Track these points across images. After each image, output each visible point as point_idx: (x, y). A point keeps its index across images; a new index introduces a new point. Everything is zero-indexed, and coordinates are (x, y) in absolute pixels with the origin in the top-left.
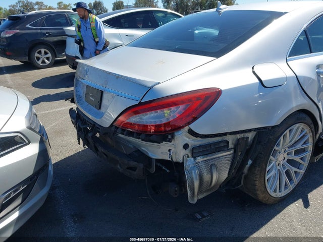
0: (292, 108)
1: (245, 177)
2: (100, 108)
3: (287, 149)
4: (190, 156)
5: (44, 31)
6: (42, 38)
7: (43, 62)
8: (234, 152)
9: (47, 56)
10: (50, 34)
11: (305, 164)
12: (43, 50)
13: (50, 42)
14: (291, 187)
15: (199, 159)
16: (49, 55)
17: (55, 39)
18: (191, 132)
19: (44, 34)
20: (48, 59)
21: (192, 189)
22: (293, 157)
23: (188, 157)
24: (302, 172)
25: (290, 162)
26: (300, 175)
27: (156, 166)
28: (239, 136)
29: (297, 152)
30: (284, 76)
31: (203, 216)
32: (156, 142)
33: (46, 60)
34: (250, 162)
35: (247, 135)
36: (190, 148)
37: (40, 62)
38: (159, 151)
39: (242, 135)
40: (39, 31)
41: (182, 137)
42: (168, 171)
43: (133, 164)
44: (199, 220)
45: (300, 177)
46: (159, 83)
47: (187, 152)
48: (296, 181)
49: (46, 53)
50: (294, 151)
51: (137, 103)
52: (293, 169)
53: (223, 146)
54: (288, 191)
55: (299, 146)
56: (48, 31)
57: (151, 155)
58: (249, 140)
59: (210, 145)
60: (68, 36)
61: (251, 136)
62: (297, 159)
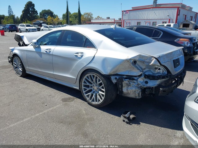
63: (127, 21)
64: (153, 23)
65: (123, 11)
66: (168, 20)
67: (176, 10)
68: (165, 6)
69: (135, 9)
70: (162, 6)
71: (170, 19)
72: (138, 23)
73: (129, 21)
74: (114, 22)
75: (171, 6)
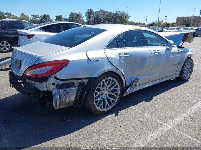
0: (105, 70)
1: (84, 100)
2: (20, 69)
3: (108, 89)
4: (56, 88)
5: (7, 31)
6: (5, 35)
7: (5, 49)
8: (78, 88)
9: (7, 45)
10: (10, 33)
11: (118, 97)
12: (5, 42)
13: (10, 38)
14: (110, 107)
15: (60, 90)
16: (9, 45)
17: (13, 36)
18: (55, 78)
19: (6, 33)
20: (8, 47)
21: (56, 103)
22: (111, 93)
23: (55, 89)
24: (116, 100)
25: (110, 95)
26: (115, 102)
27: (42, 94)
28: (80, 81)
29: (113, 91)
30: (101, 57)
31: (67, 119)
32: (40, 82)
33: (7, 48)
34: (85, 93)
35: (83, 80)
36: (56, 85)
37: (2, 49)
38: (42, 86)
39: (81, 81)
40: (3, 31)
41: (52, 80)
42: (46, 96)
43: (30, 92)
44: (65, 121)
45: (115, 103)
46: (42, 57)
47: (54, 86)
48: (113, 105)
49: (7, 44)
50: (111, 90)
51: (32, 65)
52: (111, 99)
53: (72, 85)
54: (108, 109)
55: (113, 88)
56: (9, 31)
57: (39, 88)
58: (85, 83)
59: (65, 84)
60: (20, 35)
61: (86, 81)
62: (113, 94)
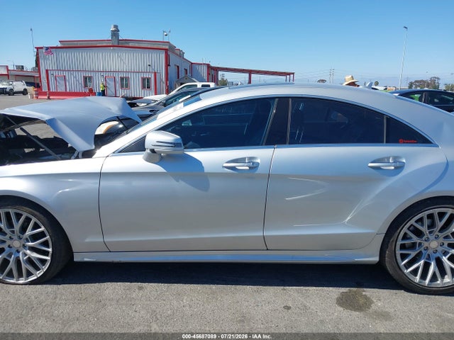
63: (56, 73)
64: (122, 79)
65: (38, 48)
66: (153, 75)
67: (163, 56)
68: (137, 45)
69: (68, 46)
70: (131, 45)
71: (155, 73)
72: (85, 78)
73: (61, 74)
74: (8, 75)
75: (149, 46)
